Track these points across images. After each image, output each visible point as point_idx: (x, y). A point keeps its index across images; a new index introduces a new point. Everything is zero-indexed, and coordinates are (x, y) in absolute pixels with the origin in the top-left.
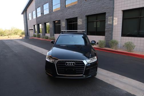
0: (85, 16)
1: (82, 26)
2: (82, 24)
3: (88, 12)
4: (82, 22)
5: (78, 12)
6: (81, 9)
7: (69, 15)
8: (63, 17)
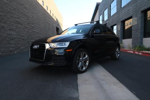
0: (140, 12)
1: (136, 26)
2: (137, 23)
3: (145, 6)
4: (137, 21)
5: (133, 10)
6: (136, 5)
7: (124, 16)
8: (118, 20)
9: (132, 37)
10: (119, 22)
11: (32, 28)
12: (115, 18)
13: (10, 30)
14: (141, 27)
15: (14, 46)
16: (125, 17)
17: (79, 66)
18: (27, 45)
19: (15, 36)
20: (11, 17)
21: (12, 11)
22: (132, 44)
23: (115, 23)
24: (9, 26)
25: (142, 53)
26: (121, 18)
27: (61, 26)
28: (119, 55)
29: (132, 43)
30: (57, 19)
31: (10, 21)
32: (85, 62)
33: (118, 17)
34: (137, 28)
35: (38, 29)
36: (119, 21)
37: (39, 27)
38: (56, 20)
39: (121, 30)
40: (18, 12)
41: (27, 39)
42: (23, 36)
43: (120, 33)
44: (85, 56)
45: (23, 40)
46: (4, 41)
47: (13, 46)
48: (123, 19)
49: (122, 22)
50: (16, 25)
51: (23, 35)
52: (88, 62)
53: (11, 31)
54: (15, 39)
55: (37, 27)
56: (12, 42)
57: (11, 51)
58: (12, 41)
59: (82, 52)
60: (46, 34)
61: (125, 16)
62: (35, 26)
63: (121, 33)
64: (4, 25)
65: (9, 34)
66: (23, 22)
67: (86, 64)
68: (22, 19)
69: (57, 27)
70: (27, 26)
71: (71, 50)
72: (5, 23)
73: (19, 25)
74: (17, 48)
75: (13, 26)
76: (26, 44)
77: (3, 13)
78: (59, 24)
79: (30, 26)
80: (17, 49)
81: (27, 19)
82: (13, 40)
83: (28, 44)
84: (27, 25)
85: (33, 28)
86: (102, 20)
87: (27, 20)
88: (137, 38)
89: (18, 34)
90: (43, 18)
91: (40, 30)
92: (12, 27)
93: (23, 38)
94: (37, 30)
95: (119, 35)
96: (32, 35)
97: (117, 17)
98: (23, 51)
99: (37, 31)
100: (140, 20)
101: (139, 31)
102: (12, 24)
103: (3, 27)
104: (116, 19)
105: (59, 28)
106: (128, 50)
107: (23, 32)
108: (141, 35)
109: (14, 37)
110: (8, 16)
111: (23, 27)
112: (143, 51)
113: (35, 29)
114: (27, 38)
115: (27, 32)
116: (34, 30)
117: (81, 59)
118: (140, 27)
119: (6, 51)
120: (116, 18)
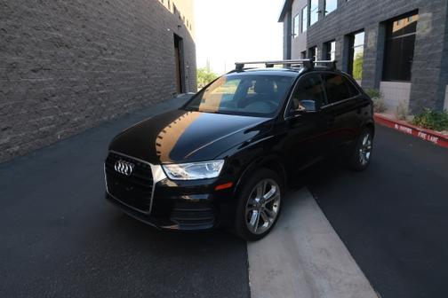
7: (392, 5)
8: (372, 16)
9: (413, 78)
10: (374, 22)
11: (101, 52)
12: (360, 9)
13: (34, 71)
14: (444, 51)
15: (51, 117)
16: (395, 11)
17: (253, 222)
18: (90, 108)
19: (52, 88)
20: (34, 27)
21: (34, 9)
22: (411, 100)
23: (359, 26)
24: (32, 58)
25: (441, 138)
26: (381, 13)
27: (188, 29)
28: (368, 154)
29: (411, 96)
30: (175, 8)
31: (33, 41)
32: (269, 206)
33: (372, 8)
34: (430, 53)
35: (117, 54)
36: (374, 19)
37: (120, 44)
38: (172, 11)
39: (378, 50)
40: (55, 9)
41: (88, 90)
42: (76, 82)
43: (374, 59)
44: (268, 189)
45: (77, 93)
46: (21, 107)
47: (50, 120)
48: (388, 16)
49: (382, 23)
50: (52, 52)
51: (75, 79)
52: (277, 203)
53: (39, 73)
54: (54, 96)
55: (114, 47)
56: (47, 106)
57: (45, 134)
58: (46, 103)
59: (261, 182)
60: (145, 65)
61: (395, 7)
62: (109, 46)
63: (378, 59)
64: (15, 58)
65: (34, 84)
66: (70, 38)
67: (272, 209)
68: (69, 29)
69: (175, 35)
70: (84, 49)
71: (230, 185)
72: (18, 51)
73: (62, 51)
74: (61, 122)
75: (44, 58)
76: (88, 104)
77: (9, 22)
78: (183, 22)
79: (93, 46)
80: (63, 124)
81: (84, 27)
82: (46, 99)
83: (94, 104)
84: (86, 44)
85: (104, 52)
86: (320, 12)
87: (82, 30)
88: (428, 83)
89: (60, 78)
90: (132, 14)
91: (124, 55)
92: (40, 60)
93: (77, 89)
94: (117, 57)
95: (371, 68)
96: (102, 76)
97: (369, 7)
98: (80, 129)
99: (116, 60)
100: (443, 26)
101: (438, 61)
102: (40, 53)
103: (13, 66)
104: (366, 12)
105: (181, 35)
106: (395, 123)
107: (74, 71)
108: (441, 75)
109: (51, 91)
110: (24, 27)
111: (73, 55)
112: (442, 130)
113: (110, 52)
114: (87, 87)
115: (86, 68)
116: (107, 59)
117: (257, 200)
118: (440, 50)
119: (32, 137)
120: (363, 10)
